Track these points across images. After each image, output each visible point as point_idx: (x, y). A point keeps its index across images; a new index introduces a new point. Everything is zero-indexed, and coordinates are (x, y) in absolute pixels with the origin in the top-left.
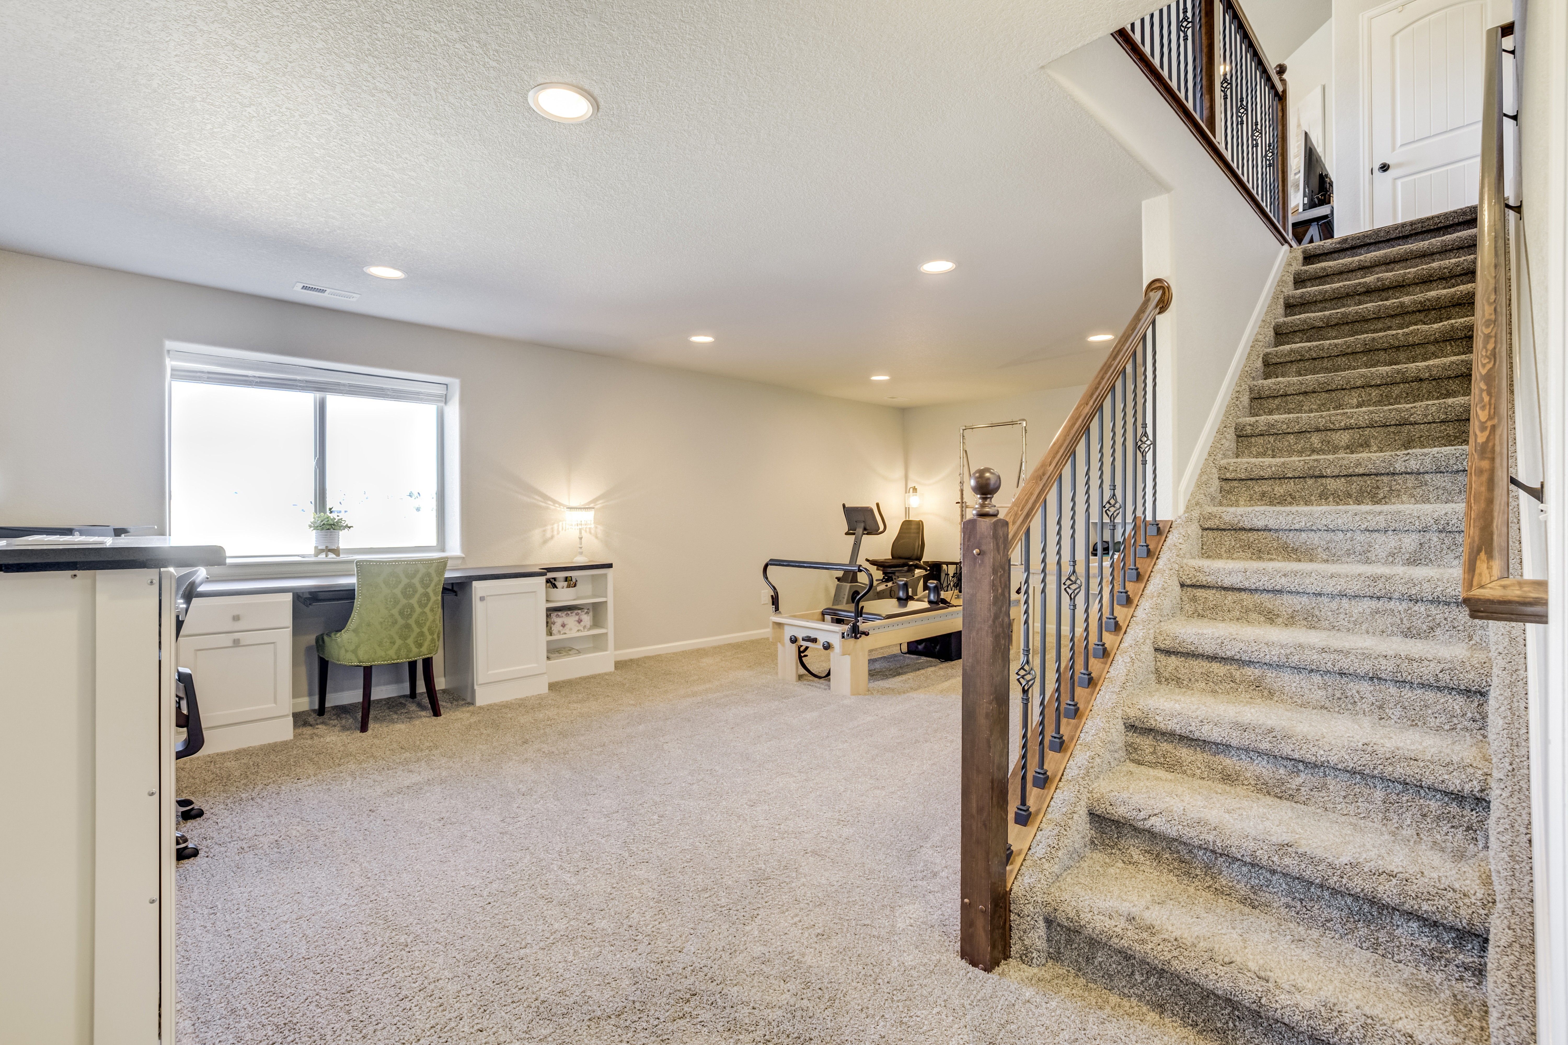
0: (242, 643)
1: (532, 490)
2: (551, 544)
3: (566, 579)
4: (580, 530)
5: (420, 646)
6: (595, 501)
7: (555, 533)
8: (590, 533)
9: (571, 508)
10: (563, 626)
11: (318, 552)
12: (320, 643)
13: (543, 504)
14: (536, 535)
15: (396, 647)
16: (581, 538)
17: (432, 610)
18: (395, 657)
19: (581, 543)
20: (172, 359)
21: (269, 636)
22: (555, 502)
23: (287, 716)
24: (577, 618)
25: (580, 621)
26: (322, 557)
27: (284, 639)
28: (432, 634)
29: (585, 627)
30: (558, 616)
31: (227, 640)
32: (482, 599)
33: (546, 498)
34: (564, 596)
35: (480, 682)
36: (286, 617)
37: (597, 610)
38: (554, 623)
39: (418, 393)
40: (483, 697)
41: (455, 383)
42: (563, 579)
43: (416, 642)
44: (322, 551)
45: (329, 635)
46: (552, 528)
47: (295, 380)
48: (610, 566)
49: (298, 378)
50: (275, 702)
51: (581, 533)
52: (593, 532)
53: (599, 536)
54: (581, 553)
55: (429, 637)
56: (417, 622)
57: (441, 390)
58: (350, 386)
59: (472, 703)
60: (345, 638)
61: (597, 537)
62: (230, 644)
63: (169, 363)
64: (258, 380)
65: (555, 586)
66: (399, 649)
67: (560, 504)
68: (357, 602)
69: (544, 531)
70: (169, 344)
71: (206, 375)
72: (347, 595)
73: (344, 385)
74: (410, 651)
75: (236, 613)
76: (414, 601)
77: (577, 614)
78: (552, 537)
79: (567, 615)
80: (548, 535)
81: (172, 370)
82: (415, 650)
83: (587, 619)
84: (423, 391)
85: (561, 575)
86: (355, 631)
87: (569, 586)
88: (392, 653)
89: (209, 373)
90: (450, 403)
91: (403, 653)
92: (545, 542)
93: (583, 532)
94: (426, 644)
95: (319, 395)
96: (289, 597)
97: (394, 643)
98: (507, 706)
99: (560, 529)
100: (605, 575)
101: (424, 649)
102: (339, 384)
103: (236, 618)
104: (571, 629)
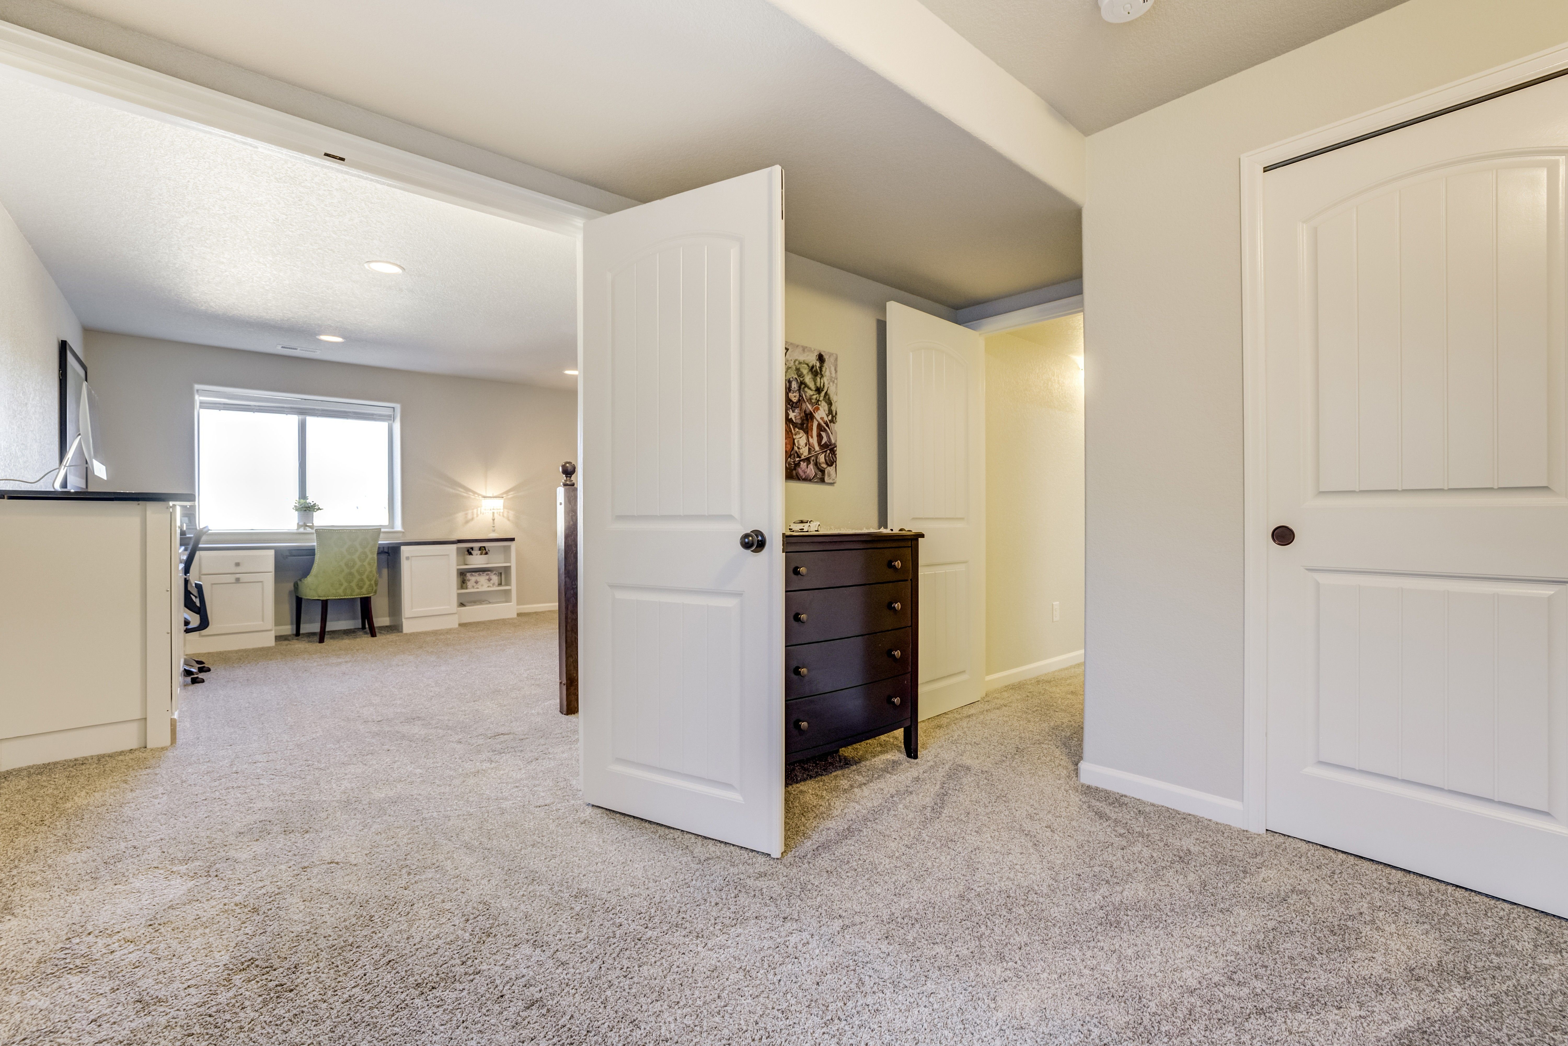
0: (241, 581)
1: (455, 484)
2: (471, 524)
3: (480, 549)
4: (493, 513)
5: (361, 588)
6: (507, 492)
7: (475, 516)
8: (503, 516)
9: (485, 497)
10: (477, 582)
11: (299, 526)
12: (296, 587)
13: (465, 495)
14: (460, 517)
15: (343, 588)
16: (494, 520)
17: (369, 564)
18: (342, 594)
19: (494, 523)
20: (200, 396)
21: (259, 577)
22: (475, 493)
23: (271, 630)
24: (487, 577)
25: (490, 580)
26: (302, 530)
27: (269, 579)
28: (370, 580)
29: (494, 584)
30: (472, 575)
31: (231, 578)
32: (408, 558)
33: (467, 490)
34: (477, 561)
35: (407, 616)
36: (270, 566)
37: (503, 573)
38: (469, 580)
39: (373, 414)
40: (408, 627)
41: (398, 407)
42: (478, 549)
43: (357, 585)
44: (301, 526)
45: (300, 580)
46: (473, 513)
47: (284, 407)
48: (513, 540)
49: (285, 406)
50: (263, 621)
51: (493, 516)
52: (505, 515)
53: (510, 518)
54: (494, 531)
55: (368, 583)
56: (358, 571)
57: (389, 412)
58: (323, 410)
59: (402, 632)
60: (309, 580)
61: (509, 520)
62: (234, 581)
63: (198, 398)
64: (258, 408)
65: (470, 554)
66: (345, 589)
67: (479, 495)
68: (317, 557)
69: (466, 514)
70: (197, 387)
71: (223, 406)
72: (311, 552)
73: (318, 410)
74: (353, 590)
75: (237, 561)
76: (355, 557)
77: (487, 575)
78: (473, 519)
79: (479, 575)
80: (469, 517)
81: (201, 403)
82: (357, 591)
83: (495, 579)
84: (375, 412)
85: (477, 545)
86: (316, 576)
87: (481, 554)
88: (341, 591)
89: (224, 404)
90: (396, 421)
91: (348, 592)
92: (467, 522)
93: (496, 515)
94: (366, 587)
95: (301, 417)
96: (272, 553)
97: (341, 585)
98: (426, 633)
99: (479, 513)
100: (509, 547)
101: (364, 590)
102: (314, 409)
103: (237, 564)
104: (482, 585)
